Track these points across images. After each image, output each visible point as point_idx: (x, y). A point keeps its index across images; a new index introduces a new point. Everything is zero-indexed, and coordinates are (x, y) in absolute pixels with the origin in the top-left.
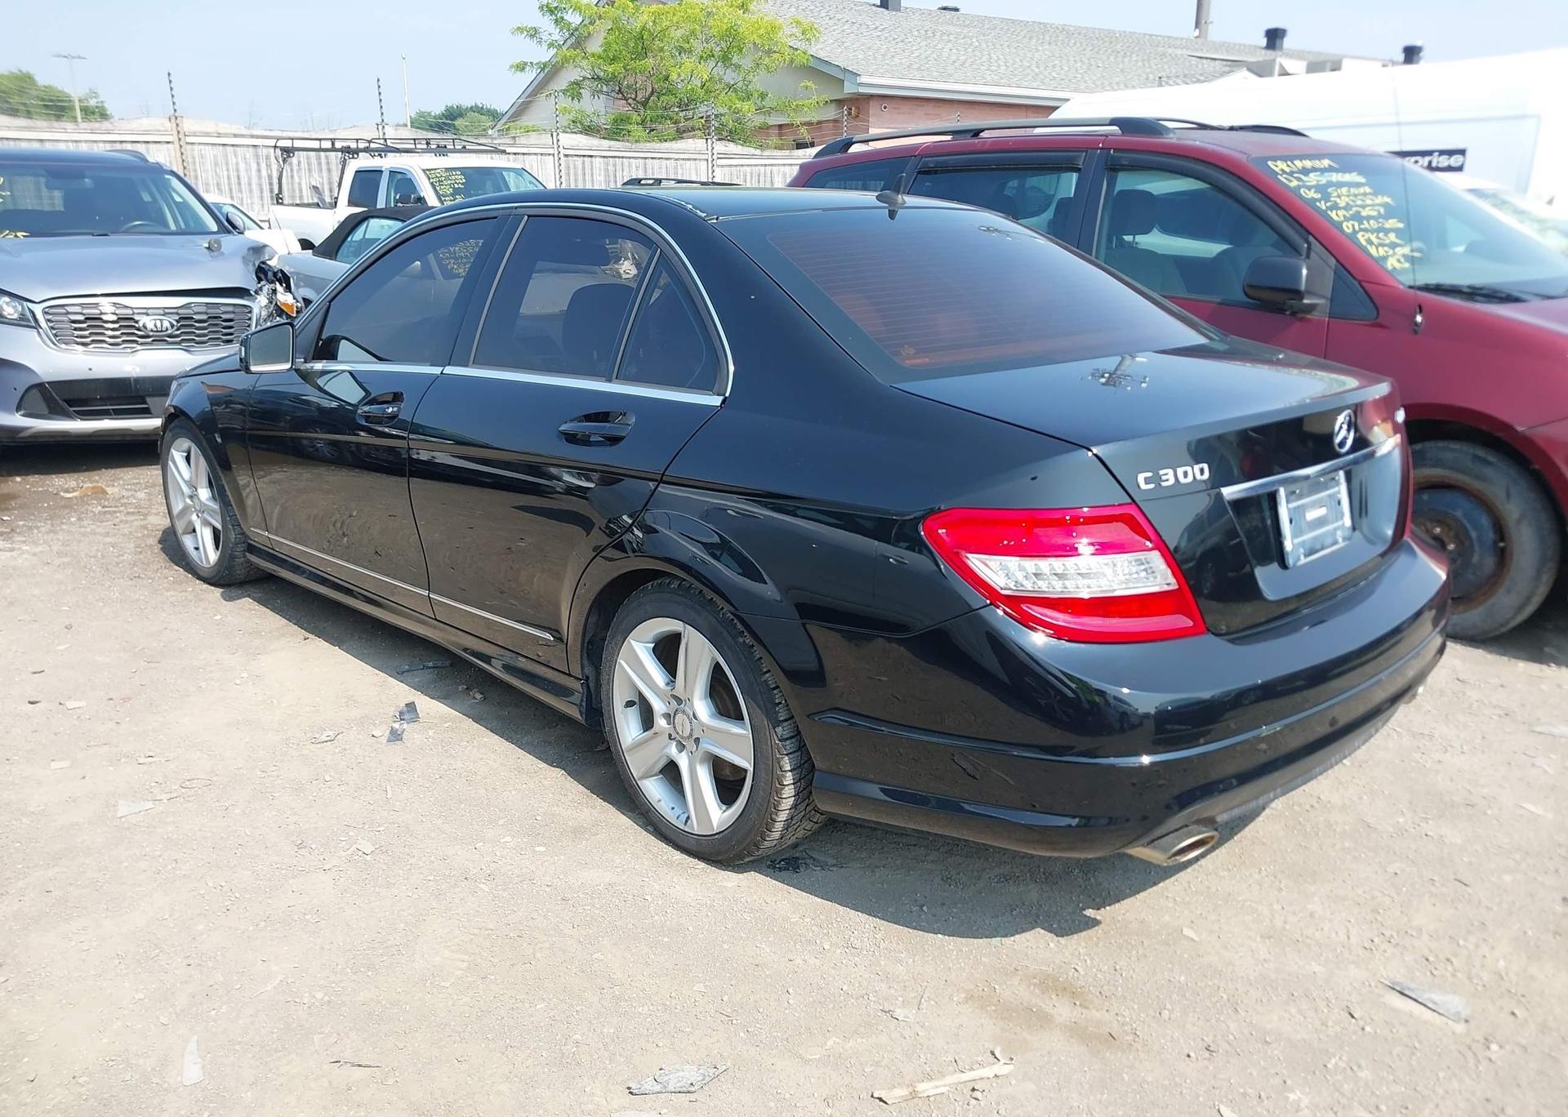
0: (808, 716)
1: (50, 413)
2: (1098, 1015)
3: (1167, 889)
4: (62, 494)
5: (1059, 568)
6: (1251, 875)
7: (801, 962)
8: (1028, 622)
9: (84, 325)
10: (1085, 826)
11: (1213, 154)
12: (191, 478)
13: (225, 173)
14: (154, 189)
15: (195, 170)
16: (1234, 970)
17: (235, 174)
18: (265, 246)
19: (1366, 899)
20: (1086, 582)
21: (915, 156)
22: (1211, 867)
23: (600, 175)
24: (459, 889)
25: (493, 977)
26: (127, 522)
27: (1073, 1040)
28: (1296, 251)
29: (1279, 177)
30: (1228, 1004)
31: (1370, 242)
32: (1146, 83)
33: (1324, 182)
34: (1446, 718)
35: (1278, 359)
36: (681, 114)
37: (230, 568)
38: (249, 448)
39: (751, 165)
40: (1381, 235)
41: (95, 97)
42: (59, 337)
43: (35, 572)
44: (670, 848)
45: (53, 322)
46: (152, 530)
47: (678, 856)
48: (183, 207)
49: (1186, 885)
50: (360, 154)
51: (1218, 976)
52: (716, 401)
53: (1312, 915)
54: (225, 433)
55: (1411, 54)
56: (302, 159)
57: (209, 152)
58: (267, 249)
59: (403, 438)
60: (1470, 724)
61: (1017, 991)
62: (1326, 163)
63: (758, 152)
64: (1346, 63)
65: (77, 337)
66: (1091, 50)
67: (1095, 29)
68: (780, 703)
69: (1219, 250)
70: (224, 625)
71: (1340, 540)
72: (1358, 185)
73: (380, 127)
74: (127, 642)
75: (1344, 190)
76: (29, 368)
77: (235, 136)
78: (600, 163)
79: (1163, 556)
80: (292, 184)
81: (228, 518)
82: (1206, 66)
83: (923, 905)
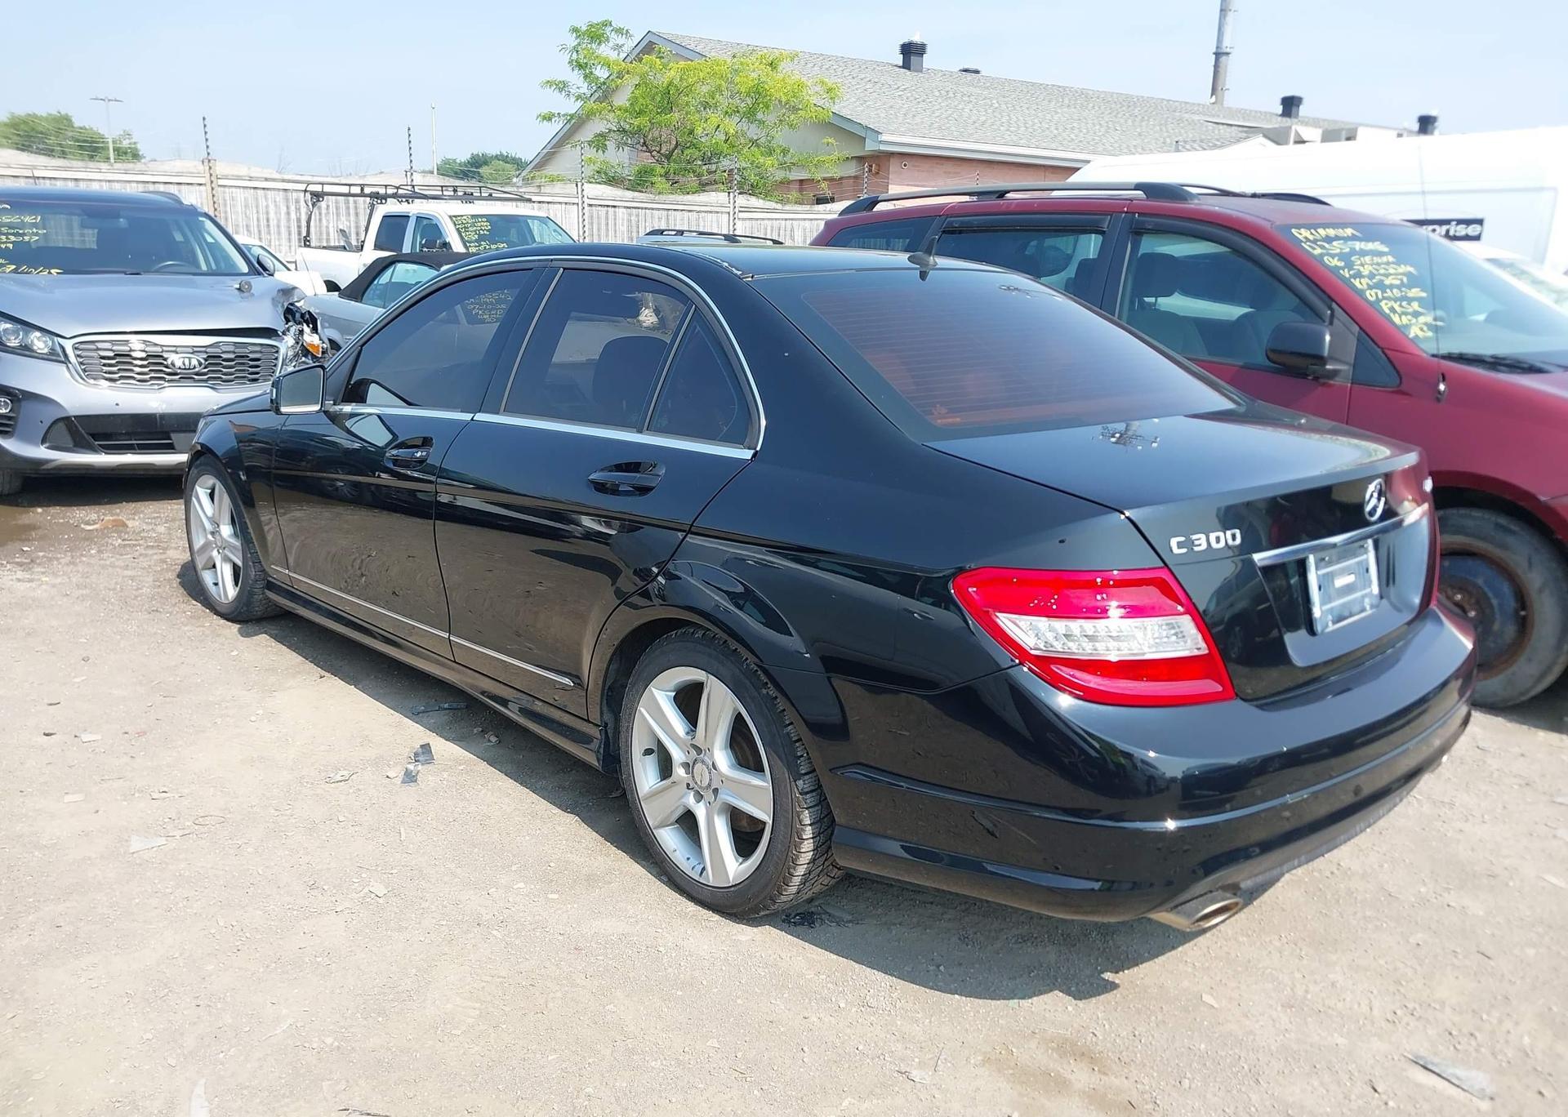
0: (830, 770)
1: (75, 446)
2: (1116, 1082)
3: (1186, 953)
4: (82, 526)
5: (1090, 630)
6: (1270, 941)
7: (815, 1020)
8: (1058, 683)
9: (113, 362)
10: (1109, 889)
11: (1238, 221)
12: (214, 514)
13: (255, 216)
14: (187, 230)
15: (226, 212)
16: (1254, 1039)
17: (265, 216)
18: (295, 288)
19: (1388, 969)
20: (1115, 644)
21: (940, 216)
22: (1230, 932)
23: (622, 225)
24: (472, 935)
25: (504, 1026)
26: (146, 555)
27: (1092, 1108)
28: (1319, 316)
29: (1303, 244)
30: (1249, 1074)
31: (1392, 309)
32: (1163, 148)
33: (1348, 250)
34: (1467, 786)
35: (1300, 424)
36: (704, 167)
37: (248, 603)
38: (275, 487)
39: (772, 219)
40: (1404, 304)
41: (129, 139)
42: (87, 372)
43: (53, 603)
44: (684, 899)
45: (82, 357)
46: (171, 564)
47: (691, 907)
48: (214, 248)
49: (1205, 950)
50: (388, 199)
51: (1238, 1045)
52: (747, 454)
53: (1333, 984)
54: (249, 471)
55: (1426, 124)
56: (330, 203)
57: (240, 195)
58: (296, 291)
59: (430, 482)
60: (1490, 793)
61: (1034, 1055)
62: (1349, 231)
63: (779, 206)
64: (1361, 132)
65: (105, 373)
66: (1110, 113)
67: (1113, 93)
68: (802, 756)
69: (1241, 313)
70: (240, 661)
71: (1368, 607)
72: (1381, 254)
73: (409, 174)
74: (144, 676)
75: (1367, 259)
76: (56, 402)
77: (266, 180)
78: (623, 213)
79: (1194, 619)
80: (320, 227)
81: (249, 555)
82: (1222, 131)
83: (940, 965)
